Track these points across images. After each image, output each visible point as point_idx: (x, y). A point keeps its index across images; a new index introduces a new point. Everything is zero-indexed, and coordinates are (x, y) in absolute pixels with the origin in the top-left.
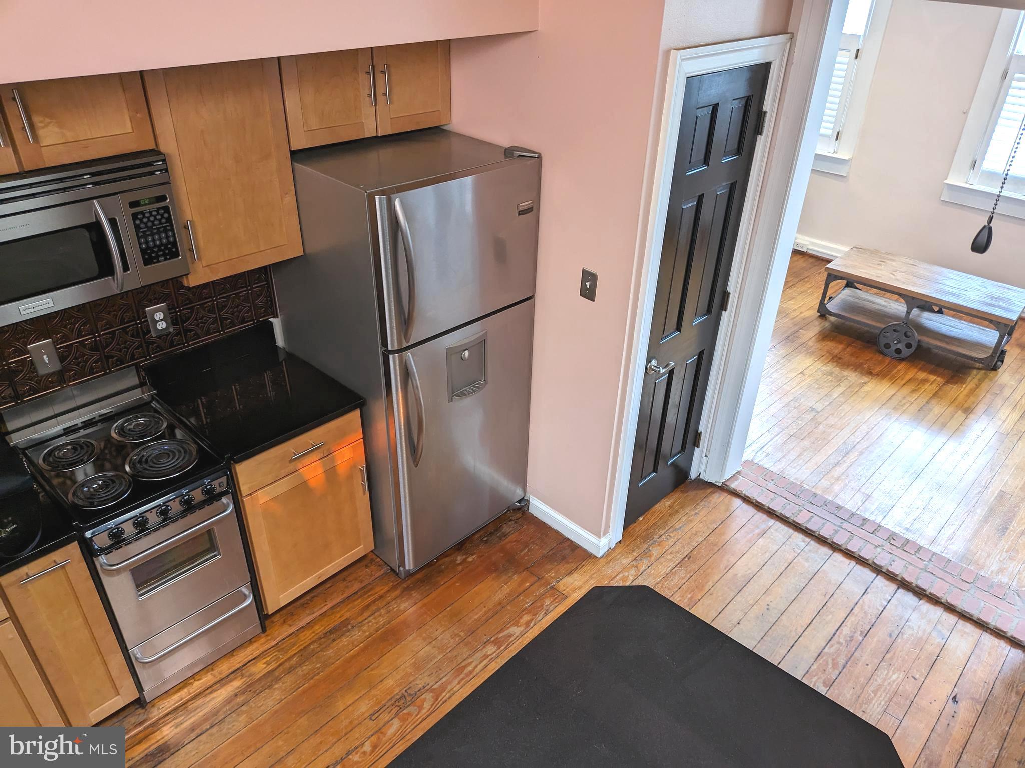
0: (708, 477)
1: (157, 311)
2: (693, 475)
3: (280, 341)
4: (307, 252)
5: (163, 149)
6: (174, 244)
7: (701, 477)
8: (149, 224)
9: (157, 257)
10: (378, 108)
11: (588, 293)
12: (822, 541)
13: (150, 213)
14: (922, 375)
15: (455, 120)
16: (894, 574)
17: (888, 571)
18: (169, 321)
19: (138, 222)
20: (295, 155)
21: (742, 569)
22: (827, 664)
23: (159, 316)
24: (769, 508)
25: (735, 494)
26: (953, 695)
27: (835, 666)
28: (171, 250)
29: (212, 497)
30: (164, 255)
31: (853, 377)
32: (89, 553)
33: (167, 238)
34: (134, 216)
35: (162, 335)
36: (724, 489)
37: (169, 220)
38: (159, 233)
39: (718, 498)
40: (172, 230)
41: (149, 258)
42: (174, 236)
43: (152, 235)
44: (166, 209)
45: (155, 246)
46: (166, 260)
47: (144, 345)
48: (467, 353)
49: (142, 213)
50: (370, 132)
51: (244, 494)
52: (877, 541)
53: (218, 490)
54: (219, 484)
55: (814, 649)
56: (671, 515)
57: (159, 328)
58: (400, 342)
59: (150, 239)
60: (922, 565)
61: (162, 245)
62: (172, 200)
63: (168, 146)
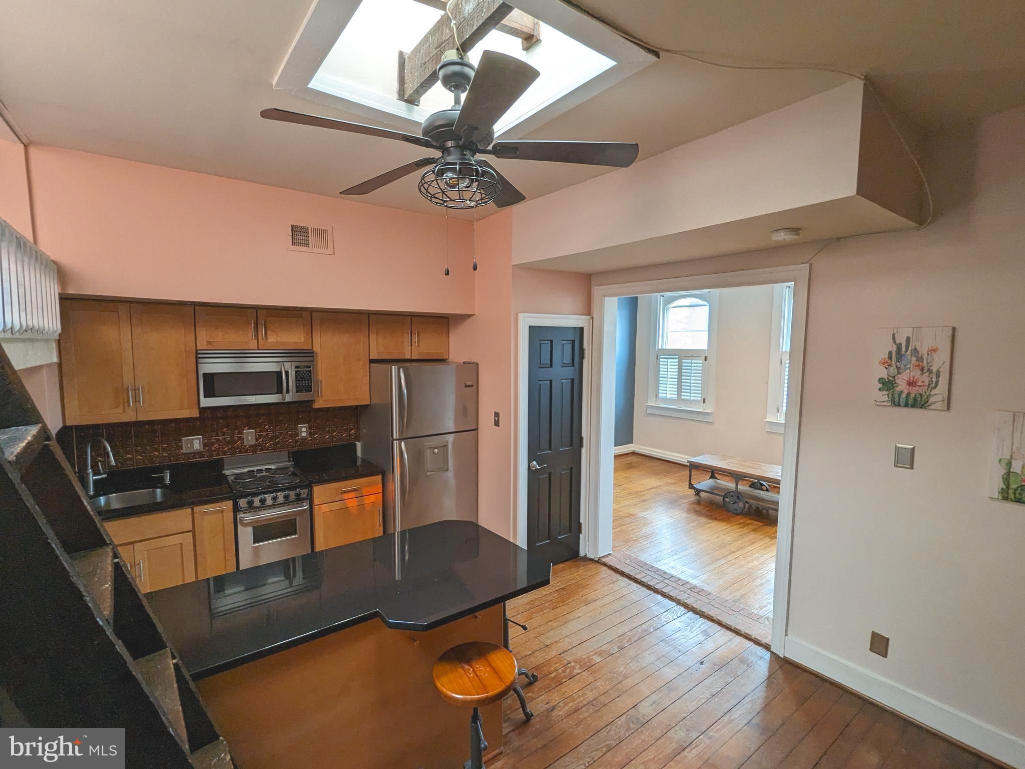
0: (590, 556)
1: (303, 427)
2: (582, 554)
3: (359, 453)
4: (372, 403)
5: (315, 349)
6: (311, 387)
7: (587, 556)
8: (302, 376)
9: (302, 390)
10: (412, 347)
11: (497, 424)
12: (649, 587)
13: (303, 372)
14: (750, 521)
15: (451, 357)
16: (687, 604)
17: (684, 602)
18: (308, 433)
19: (297, 374)
20: (372, 361)
21: (591, 596)
22: (625, 639)
23: (304, 429)
24: (622, 571)
25: (605, 565)
26: (701, 661)
27: (629, 640)
28: (309, 389)
29: (299, 499)
30: (305, 390)
31: (703, 520)
32: (236, 509)
33: (308, 383)
34: (296, 372)
35: (304, 439)
36: (599, 562)
37: (310, 376)
38: (305, 381)
39: (592, 566)
40: (311, 381)
41: (299, 390)
42: (311, 383)
43: (302, 381)
44: (310, 371)
45: (302, 386)
46: (306, 392)
47: (294, 442)
48: (436, 451)
49: (300, 371)
50: (408, 357)
51: (315, 504)
52: (682, 588)
53: (303, 496)
54: (304, 493)
55: (620, 632)
56: (561, 571)
57: (303, 435)
58: (399, 436)
59: (301, 382)
60: (707, 601)
61: (305, 385)
62: (313, 369)
63: (317, 349)
